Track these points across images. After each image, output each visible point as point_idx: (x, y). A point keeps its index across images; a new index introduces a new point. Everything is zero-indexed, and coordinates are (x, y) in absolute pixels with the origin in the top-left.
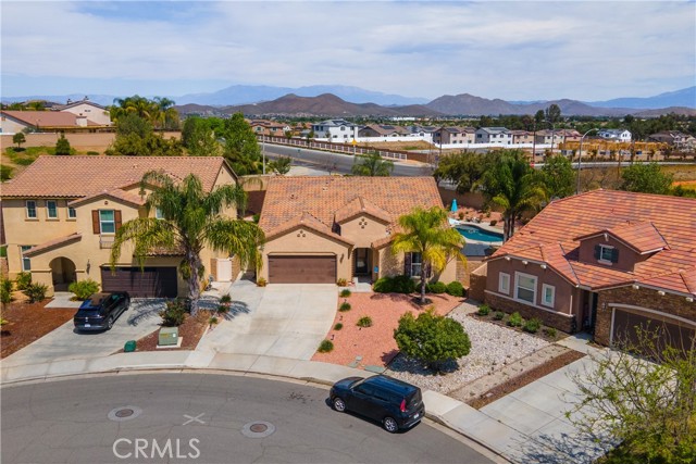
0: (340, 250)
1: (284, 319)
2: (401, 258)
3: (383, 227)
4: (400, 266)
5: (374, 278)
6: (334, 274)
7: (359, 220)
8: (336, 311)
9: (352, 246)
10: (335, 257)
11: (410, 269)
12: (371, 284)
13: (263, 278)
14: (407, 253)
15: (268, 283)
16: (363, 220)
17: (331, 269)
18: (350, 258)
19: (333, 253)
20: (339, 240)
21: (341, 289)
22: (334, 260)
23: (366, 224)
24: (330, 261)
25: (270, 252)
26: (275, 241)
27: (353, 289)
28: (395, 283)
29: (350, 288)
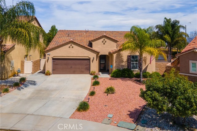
0: (92, 56)
1: (56, 90)
2: (125, 58)
3: (115, 44)
4: (125, 64)
5: (110, 71)
6: (89, 69)
7: (102, 40)
8: (90, 86)
9: (99, 53)
10: (89, 59)
11: (131, 65)
12: (109, 74)
13: (49, 71)
14: (128, 56)
15: (52, 74)
16: (104, 40)
17: (87, 66)
18: (98, 60)
19: (89, 57)
20: (92, 50)
21: (92, 76)
22: (89, 61)
23: (106, 42)
24: (86, 61)
25: (53, 56)
26: (57, 50)
27: (99, 76)
28: (123, 72)
29: (98, 76)
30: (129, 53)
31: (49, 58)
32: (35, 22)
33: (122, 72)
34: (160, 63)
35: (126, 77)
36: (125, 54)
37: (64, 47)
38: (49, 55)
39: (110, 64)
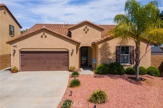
0: (71, 47)
2: (113, 50)
3: (99, 33)
4: (112, 57)
5: (93, 66)
6: (67, 64)
7: (84, 27)
8: (66, 87)
9: (79, 44)
10: (67, 52)
11: (120, 58)
12: (92, 71)
13: (16, 67)
14: (117, 47)
15: (20, 71)
16: (86, 28)
17: (65, 61)
18: (78, 53)
19: (67, 49)
20: (70, 40)
21: (71, 73)
22: (67, 54)
23: (88, 30)
24: (64, 55)
25: (22, 48)
26: (25, 40)
27: (80, 73)
28: (111, 67)
29: (78, 72)
30: (117, 42)
31: (16, 51)
32: (5, 11)
33: (109, 67)
34: (154, 56)
35: (115, 74)
36: (113, 44)
37: (34, 37)
38: (15, 47)
39: (93, 57)
